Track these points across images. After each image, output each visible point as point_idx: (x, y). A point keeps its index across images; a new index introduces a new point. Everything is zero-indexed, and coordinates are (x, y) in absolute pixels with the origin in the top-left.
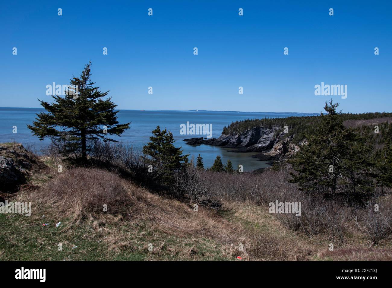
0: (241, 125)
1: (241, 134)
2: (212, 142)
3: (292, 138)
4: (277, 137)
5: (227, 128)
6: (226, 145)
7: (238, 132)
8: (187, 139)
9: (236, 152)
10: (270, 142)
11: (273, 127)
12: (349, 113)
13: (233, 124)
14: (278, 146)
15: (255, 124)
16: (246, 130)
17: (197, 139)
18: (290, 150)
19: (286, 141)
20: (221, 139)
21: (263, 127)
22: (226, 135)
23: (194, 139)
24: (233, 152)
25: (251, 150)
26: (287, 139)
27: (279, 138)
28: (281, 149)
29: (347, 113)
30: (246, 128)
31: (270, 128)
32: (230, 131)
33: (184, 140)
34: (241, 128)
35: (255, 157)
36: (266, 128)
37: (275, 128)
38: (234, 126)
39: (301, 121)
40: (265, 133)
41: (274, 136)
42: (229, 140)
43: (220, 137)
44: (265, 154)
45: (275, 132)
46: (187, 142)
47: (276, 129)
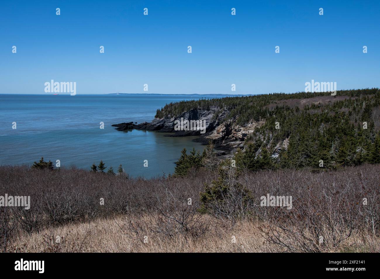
0: (176, 107)
1: (177, 117)
2: (144, 126)
3: (235, 119)
4: (216, 119)
5: (160, 110)
6: (161, 130)
7: (174, 115)
8: (116, 125)
9: (174, 136)
10: (210, 124)
11: (211, 108)
12: (282, 93)
13: (167, 107)
14: (221, 128)
15: (191, 106)
16: (183, 113)
17: (128, 124)
18: (235, 132)
19: (229, 123)
20: (155, 123)
21: (201, 109)
22: (160, 118)
23: (124, 124)
24: (170, 136)
25: (190, 133)
26: (230, 120)
27: (219, 120)
28: (224, 131)
29: (279, 93)
30: (183, 110)
31: (208, 110)
32: (164, 114)
33: (113, 126)
34: (177, 111)
35: (197, 141)
36: (204, 109)
37: (213, 109)
38: (169, 108)
39: (240, 102)
40: (203, 114)
41: (213, 118)
42: (164, 124)
43: (154, 121)
44: (207, 137)
45: (214, 113)
46: (117, 128)
47: (214, 111)
